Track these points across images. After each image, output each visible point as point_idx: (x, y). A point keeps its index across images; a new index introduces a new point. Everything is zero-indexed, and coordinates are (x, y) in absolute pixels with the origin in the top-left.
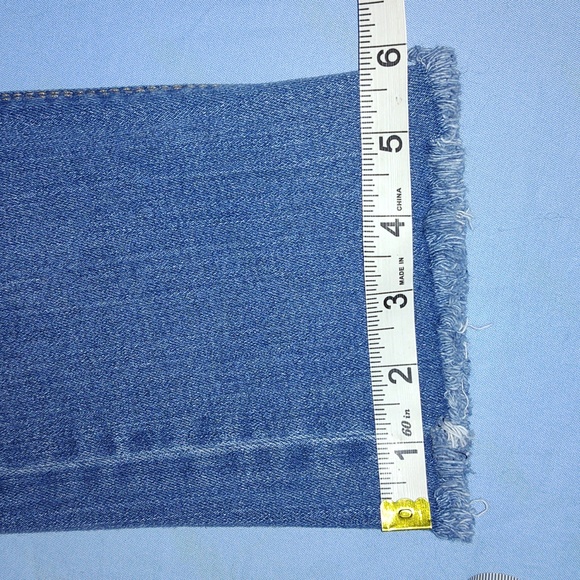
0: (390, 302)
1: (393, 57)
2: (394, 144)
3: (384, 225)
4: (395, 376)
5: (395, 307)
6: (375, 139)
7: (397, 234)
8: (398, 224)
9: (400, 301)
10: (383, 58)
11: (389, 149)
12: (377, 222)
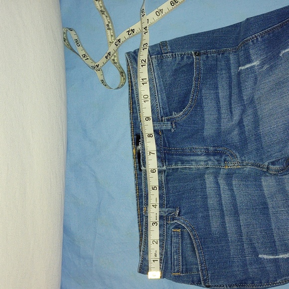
0: (153, 224)
1: (154, 171)
2: (155, 188)
3: (153, 206)
4: (154, 242)
6: (151, 187)
8: (156, 206)
9: (156, 224)
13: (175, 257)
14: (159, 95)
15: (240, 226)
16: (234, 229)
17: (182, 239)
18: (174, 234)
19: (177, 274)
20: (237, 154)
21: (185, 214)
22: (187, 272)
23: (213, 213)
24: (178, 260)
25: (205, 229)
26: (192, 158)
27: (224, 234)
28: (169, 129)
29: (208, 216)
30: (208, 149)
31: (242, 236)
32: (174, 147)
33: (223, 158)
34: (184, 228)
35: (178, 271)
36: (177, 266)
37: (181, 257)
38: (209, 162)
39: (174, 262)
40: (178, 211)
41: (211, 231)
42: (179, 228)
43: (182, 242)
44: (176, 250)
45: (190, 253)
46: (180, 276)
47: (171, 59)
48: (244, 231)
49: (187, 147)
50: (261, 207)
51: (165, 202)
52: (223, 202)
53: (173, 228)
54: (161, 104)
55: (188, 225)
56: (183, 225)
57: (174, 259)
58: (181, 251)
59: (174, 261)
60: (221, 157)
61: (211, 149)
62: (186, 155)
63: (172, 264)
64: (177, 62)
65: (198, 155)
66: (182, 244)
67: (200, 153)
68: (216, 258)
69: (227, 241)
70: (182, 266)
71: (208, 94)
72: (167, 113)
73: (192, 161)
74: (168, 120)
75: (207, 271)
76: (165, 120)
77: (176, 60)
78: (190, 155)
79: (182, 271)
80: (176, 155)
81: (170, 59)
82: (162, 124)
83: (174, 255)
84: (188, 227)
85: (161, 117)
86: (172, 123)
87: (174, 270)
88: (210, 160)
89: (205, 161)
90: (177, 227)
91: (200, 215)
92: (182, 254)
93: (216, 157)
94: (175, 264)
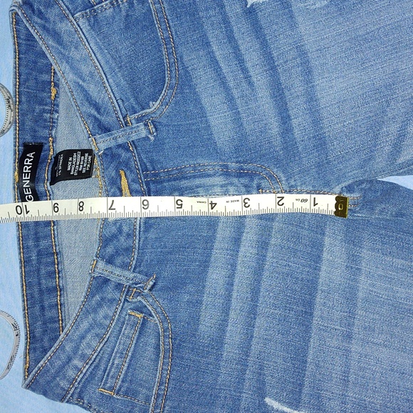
0: (247, 205)
2: (179, 203)
3: (212, 209)
4: (280, 203)
5: (249, 203)
6: (177, 210)
7: (216, 204)
8: (212, 204)
9: (246, 201)
10: (145, 207)
11: (181, 205)
12: (211, 211)
13: (116, 362)
14: (110, 80)
15: (252, 336)
16: (237, 339)
17: (140, 333)
18: (129, 320)
19: (107, 392)
20: (282, 175)
21: (161, 290)
22: (126, 394)
23: (210, 299)
24: (119, 368)
25: (188, 324)
26: (197, 181)
27: (219, 342)
28: (143, 136)
29: (199, 302)
30: (226, 167)
31: (248, 356)
32: (162, 167)
33: (255, 182)
34: (151, 315)
35: (111, 389)
36: (112, 377)
37: (126, 365)
38: (229, 187)
39: (110, 370)
40: (151, 283)
41: (196, 330)
42: (142, 313)
43: (138, 339)
44: (124, 349)
45: (146, 362)
46: (111, 397)
47: (111, 10)
48: (255, 347)
49: (187, 164)
50: (301, 308)
51: (134, 262)
52: (236, 280)
53: (131, 309)
54: (117, 95)
55: (159, 310)
56: (150, 308)
57: (113, 364)
58: (130, 354)
59: (111, 368)
60: (252, 180)
61: (233, 166)
62: (186, 178)
63: (105, 371)
64: (124, 13)
65: (209, 176)
66: (137, 341)
67: (211, 172)
68: (190, 381)
69: (219, 357)
70: (123, 381)
71: (194, 60)
72: (133, 107)
73: (197, 187)
74: (138, 120)
75: (166, 400)
76: (133, 122)
77: (121, 11)
78: (195, 177)
79: (119, 390)
80: (169, 181)
81: (109, 12)
82: (128, 131)
83: (115, 357)
84: (157, 313)
85: (124, 118)
86: (146, 125)
87: (105, 383)
88: (232, 184)
89: (222, 186)
90: (140, 309)
91: (186, 297)
92: (131, 361)
93: (242, 180)
94: (111, 374)
